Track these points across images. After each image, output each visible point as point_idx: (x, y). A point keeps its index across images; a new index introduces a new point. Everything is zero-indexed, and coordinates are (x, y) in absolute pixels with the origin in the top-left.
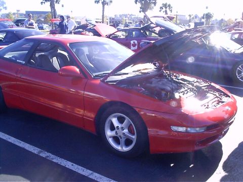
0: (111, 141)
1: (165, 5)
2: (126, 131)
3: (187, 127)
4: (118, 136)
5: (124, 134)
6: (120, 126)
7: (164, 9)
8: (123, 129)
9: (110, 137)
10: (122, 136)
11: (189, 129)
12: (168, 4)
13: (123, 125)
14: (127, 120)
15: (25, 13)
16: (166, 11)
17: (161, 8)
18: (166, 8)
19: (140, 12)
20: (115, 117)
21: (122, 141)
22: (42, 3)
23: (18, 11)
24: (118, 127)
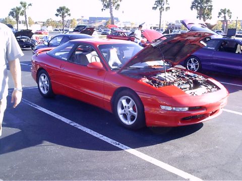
0: (121, 117)
1: (224, 11)
2: (131, 109)
3: (172, 107)
4: (125, 113)
5: (129, 111)
6: (127, 105)
7: (223, 15)
8: (129, 108)
9: (121, 114)
10: (128, 113)
11: (174, 108)
12: (227, 10)
13: (129, 105)
14: (132, 101)
15: (88, 19)
16: (225, 17)
17: (220, 14)
18: (225, 13)
19: (197, 17)
20: (124, 99)
21: (129, 117)
22: (102, 10)
23: (83, 17)
24: (126, 106)
